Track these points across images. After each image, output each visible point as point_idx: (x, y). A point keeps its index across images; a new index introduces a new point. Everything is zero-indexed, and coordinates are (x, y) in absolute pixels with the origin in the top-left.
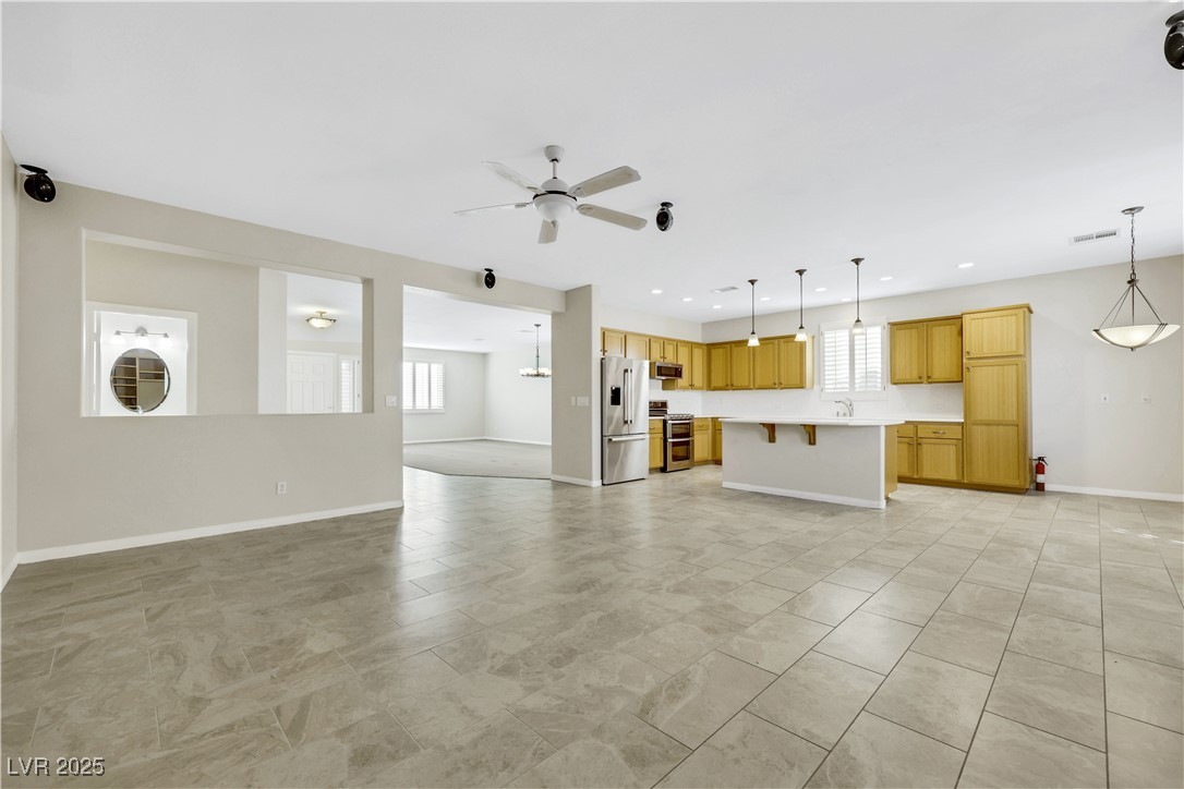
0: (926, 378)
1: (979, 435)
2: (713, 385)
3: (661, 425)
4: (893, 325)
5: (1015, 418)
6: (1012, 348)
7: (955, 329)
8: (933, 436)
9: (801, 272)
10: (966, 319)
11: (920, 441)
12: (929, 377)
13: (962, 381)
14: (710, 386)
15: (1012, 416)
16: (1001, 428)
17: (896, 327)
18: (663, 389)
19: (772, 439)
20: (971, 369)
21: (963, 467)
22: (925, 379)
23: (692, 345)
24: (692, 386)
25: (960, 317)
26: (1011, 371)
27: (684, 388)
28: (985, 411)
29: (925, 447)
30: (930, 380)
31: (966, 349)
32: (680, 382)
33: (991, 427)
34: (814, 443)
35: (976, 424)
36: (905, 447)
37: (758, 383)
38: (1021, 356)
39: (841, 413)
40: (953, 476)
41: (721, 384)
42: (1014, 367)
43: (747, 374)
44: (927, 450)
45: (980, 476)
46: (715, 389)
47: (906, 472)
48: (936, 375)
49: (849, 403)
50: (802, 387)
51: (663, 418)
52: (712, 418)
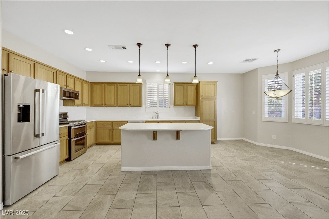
2: (94, 104)
3: (67, 130)
4: (175, 83)
5: (214, 119)
6: (213, 96)
10: (201, 84)
13: (196, 106)
14: (92, 104)
16: (210, 122)
17: (177, 84)
18: (64, 105)
20: (203, 102)
22: (185, 105)
23: (83, 81)
24: (83, 104)
27: (78, 105)
30: (187, 105)
32: (77, 101)
35: (204, 121)
37: (119, 104)
38: (215, 98)
39: (154, 117)
41: (98, 103)
42: (214, 102)
43: (113, 99)
46: (95, 106)
48: (189, 103)
49: (157, 113)
50: (140, 106)
51: (68, 125)
52: (95, 121)
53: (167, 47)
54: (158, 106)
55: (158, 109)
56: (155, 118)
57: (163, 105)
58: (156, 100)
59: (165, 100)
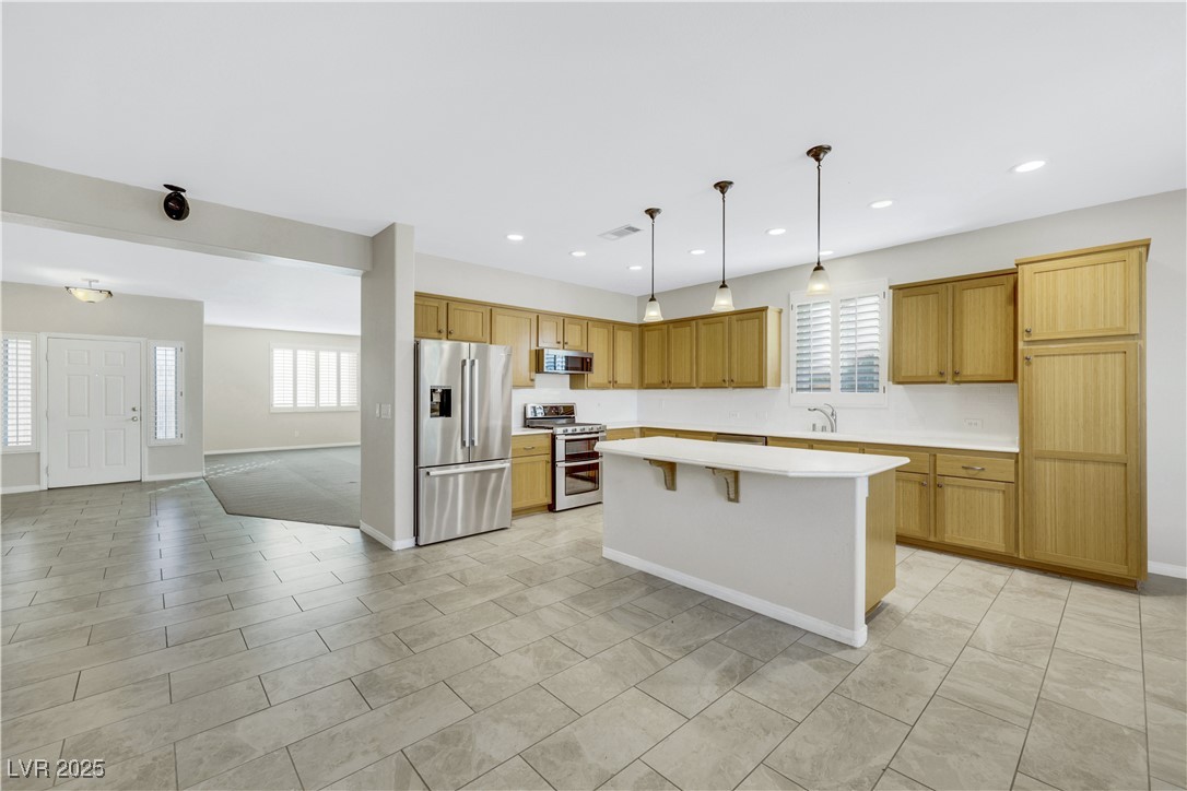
0: (950, 374)
1: (1048, 476)
3: (548, 442)
4: (897, 289)
5: (1119, 451)
6: (1116, 323)
7: (1002, 293)
8: (963, 473)
9: (722, 186)
10: (1025, 275)
11: (939, 480)
12: (956, 374)
13: (1015, 380)
14: (640, 383)
15: (1113, 445)
16: (1091, 468)
17: (903, 293)
18: (572, 387)
19: (671, 485)
20: (1033, 359)
21: (1017, 532)
22: (948, 377)
23: (614, 327)
24: (613, 384)
25: (1014, 273)
26: (1112, 366)
28: (1060, 434)
29: (948, 491)
30: (958, 378)
31: (1023, 324)
32: (592, 377)
33: (1071, 465)
34: (736, 500)
35: (1042, 457)
36: (914, 489)
37: (703, 379)
38: (1133, 336)
39: (819, 426)
40: (998, 544)
41: (657, 381)
42: (1119, 357)
43: (688, 366)
44: (951, 495)
45: (1049, 551)
46: (649, 387)
47: (914, 528)
48: (969, 370)
49: (829, 411)
50: (762, 387)
51: (551, 431)
52: (641, 428)
53: (723, 193)
54: (836, 384)
55: (836, 397)
56: (824, 429)
57: (861, 379)
58: (829, 363)
59: (870, 360)
